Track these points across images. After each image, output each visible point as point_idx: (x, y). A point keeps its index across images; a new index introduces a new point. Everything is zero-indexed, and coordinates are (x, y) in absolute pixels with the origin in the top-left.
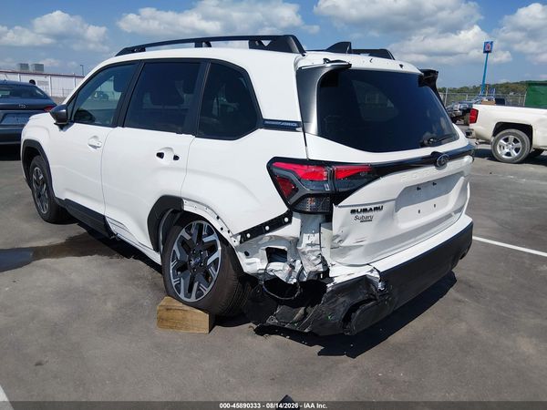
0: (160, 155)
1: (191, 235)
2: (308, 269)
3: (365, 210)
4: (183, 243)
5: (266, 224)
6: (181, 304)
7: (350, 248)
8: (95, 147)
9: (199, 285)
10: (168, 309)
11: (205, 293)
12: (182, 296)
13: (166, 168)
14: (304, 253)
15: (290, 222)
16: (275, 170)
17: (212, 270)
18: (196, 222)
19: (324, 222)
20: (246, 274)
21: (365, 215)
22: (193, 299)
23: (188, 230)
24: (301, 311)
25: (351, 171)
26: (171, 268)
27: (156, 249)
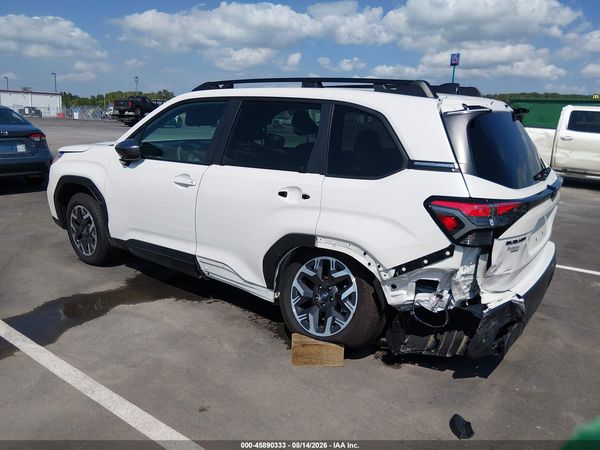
0: (283, 194)
1: (315, 271)
2: (458, 297)
3: (515, 242)
4: (305, 279)
5: (424, 258)
6: (313, 340)
7: (501, 276)
8: (187, 186)
9: (334, 319)
10: (303, 345)
11: (343, 327)
12: (312, 331)
13: (292, 207)
14: (457, 283)
15: (451, 255)
16: (434, 208)
17: (348, 304)
18: (320, 259)
19: (481, 253)
20: (390, 306)
21: (514, 245)
22: (327, 333)
23: (311, 266)
24: (432, 338)
25: (506, 207)
26: (293, 305)
27: (270, 286)
